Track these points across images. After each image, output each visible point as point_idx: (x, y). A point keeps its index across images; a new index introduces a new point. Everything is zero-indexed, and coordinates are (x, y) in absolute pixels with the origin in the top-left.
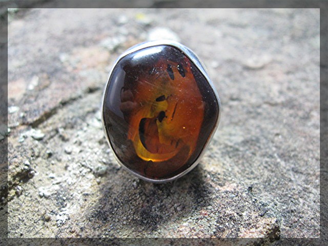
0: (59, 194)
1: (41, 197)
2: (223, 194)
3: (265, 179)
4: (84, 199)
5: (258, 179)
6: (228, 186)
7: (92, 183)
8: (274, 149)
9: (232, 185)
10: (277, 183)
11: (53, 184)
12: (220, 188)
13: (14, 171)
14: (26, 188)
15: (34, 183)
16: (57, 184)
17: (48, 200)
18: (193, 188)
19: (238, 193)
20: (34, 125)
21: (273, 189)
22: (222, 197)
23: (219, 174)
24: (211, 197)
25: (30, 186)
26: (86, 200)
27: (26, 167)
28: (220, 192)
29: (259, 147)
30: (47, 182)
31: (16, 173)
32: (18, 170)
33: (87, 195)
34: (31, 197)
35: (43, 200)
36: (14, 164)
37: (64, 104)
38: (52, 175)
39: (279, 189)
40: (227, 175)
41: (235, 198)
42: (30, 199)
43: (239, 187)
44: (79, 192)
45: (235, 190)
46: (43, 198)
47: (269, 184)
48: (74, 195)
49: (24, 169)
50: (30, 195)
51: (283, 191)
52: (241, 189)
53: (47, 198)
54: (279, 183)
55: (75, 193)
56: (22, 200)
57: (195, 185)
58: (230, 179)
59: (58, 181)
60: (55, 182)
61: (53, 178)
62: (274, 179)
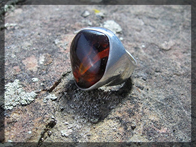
0: (73, 135)
1: (63, 136)
2: (161, 135)
3: (179, 123)
4: (88, 138)
5: (175, 123)
6: (163, 130)
7: (91, 128)
8: (181, 104)
9: (165, 128)
10: (185, 125)
11: (68, 129)
12: (159, 131)
13: (46, 122)
14: (53, 131)
15: (57, 128)
16: (71, 128)
17: (67, 139)
18: (145, 131)
19: (169, 134)
20: (50, 91)
21: (183, 128)
22: (161, 136)
23: (157, 122)
24: (156, 137)
25: (55, 129)
26: (89, 139)
27: (53, 120)
28: (160, 133)
29: (174, 103)
30: (65, 127)
31: (48, 124)
32: (49, 122)
33: (90, 135)
34: (57, 136)
35: (64, 139)
36: (46, 118)
37: (64, 75)
38: (66, 123)
39: (186, 128)
40: (161, 122)
41: (168, 137)
42: (57, 138)
43: (169, 130)
44: (84, 133)
45: (167, 132)
46: (64, 137)
47: (181, 126)
48: (81, 135)
49: (52, 121)
50: (56, 135)
51: (188, 129)
52: (170, 131)
53: (66, 137)
54: (186, 124)
55: (82, 134)
56: (52, 139)
57: (146, 129)
58: (163, 124)
59: (71, 127)
60: (69, 128)
61: (67, 124)
62: (183, 122)
